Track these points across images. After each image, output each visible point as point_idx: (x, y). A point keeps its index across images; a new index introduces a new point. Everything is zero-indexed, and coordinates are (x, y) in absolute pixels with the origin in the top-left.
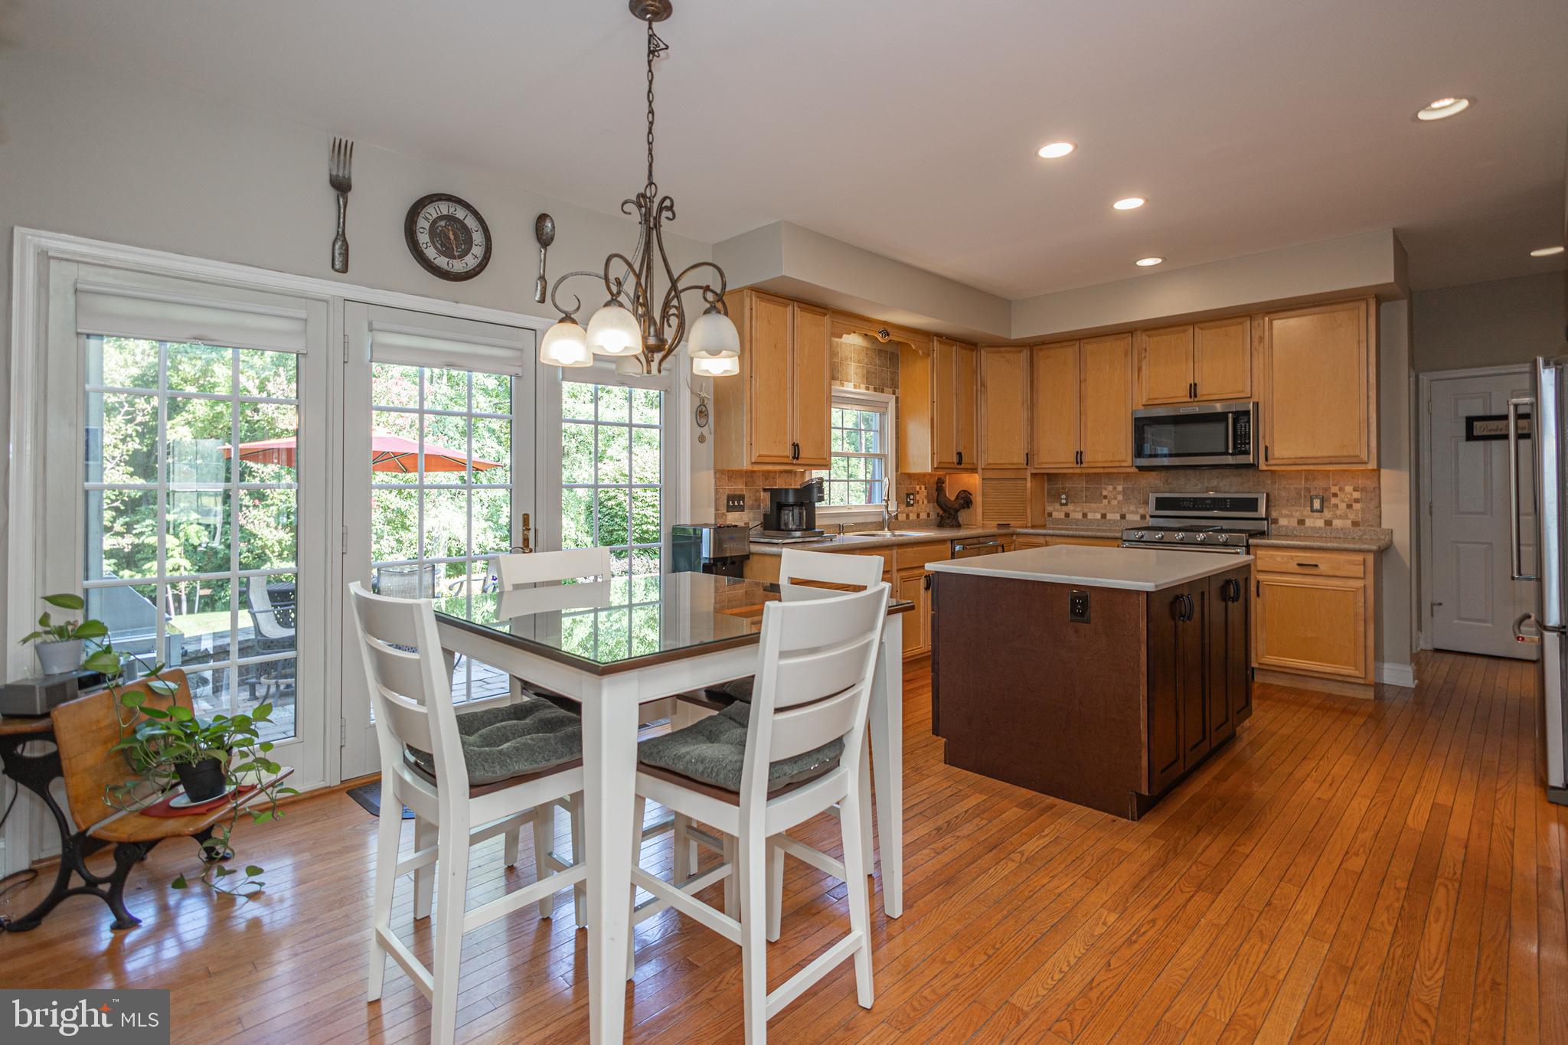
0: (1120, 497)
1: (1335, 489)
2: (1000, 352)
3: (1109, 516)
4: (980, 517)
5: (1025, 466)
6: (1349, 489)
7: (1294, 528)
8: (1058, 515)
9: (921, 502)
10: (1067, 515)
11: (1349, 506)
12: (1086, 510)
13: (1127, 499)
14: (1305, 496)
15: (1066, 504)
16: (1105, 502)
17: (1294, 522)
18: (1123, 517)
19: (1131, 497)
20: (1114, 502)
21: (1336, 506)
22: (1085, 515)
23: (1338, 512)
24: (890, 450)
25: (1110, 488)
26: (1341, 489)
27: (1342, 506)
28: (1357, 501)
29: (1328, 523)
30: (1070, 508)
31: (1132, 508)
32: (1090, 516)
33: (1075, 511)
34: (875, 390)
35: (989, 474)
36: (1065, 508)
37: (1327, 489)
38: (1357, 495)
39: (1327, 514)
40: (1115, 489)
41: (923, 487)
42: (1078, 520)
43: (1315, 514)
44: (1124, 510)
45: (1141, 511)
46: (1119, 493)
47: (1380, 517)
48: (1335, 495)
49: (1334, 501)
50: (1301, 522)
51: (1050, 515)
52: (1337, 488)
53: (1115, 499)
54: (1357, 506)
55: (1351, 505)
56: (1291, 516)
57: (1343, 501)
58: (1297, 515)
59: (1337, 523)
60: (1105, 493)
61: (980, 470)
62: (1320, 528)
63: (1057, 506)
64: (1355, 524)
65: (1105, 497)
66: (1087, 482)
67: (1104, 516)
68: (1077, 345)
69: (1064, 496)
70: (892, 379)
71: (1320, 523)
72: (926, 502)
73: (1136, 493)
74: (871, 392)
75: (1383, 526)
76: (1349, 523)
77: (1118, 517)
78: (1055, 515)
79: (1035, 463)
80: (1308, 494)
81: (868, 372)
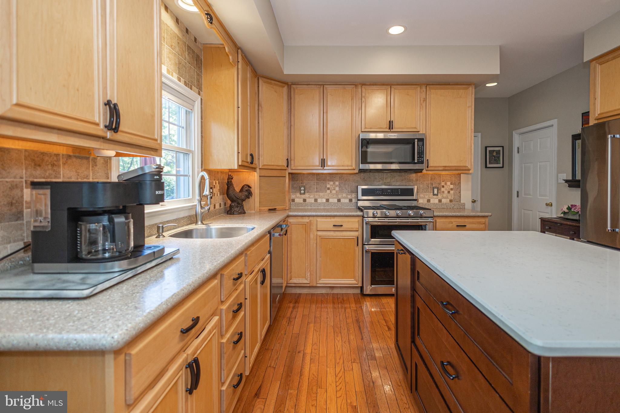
0: (337, 189)
1: (443, 184)
2: (271, 84)
3: (331, 200)
4: (257, 204)
5: (285, 168)
6: (449, 183)
7: (426, 204)
8: (299, 200)
9: (216, 195)
10: (305, 200)
11: (449, 192)
12: (317, 197)
13: (341, 190)
14: (430, 187)
15: (304, 194)
16: (328, 191)
17: (425, 201)
18: (339, 200)
19: (344, 188)
20: (334, 192)
21: (443, 192)
22: (316, 200)
23: (444, 195)
24: (195, 146)
25: (332, 183)
26: (446, 184)
27: (446, 192)
28: (452, 189)
29: (440, 201)
30: (307, 195)
31: (344, 195)
32: (319, 201)
33: (309, 198)
34: (186, 84)
35: (264, 173)
36: (303, 196)
37: (440, 184)
38: (452, 186)
39: (440, 196)
40: (334, 183)
41: (217, 182)
42: (312, 204)
43: (435, 197)
44: (340, 197)
45: (349, 197)
46: (337, 186)
47: (460, 197)
48: (443, 187)
49: (443, 189)
50: (429, 201)
51: (293, 200)
52: (444, 183)
53: (334, 189)
54: (452, 192)
55: (450, 191)
56: (424, 198)
57: (446, 190)
58: (427, 197)
59: (444, 201)
60: (328, 186)
61: (258, 170)
62: (437, 204)
63: (298, 195)
64: (451, 201)
65: (329, 189)
66: (317, 179)
67: (327, 200)
68: (322, 88)
69: (302, 188)
70: (198, 81)
71: (436, 201)
72: (219, 195)
73: (347, 186)
74: (182, 84)
75: (461, 202)
76: (448, 200)
77: (336, 200)
78: (297, 200)
79: (292, 166)
80: (431, 186)
81: (180, 63)
